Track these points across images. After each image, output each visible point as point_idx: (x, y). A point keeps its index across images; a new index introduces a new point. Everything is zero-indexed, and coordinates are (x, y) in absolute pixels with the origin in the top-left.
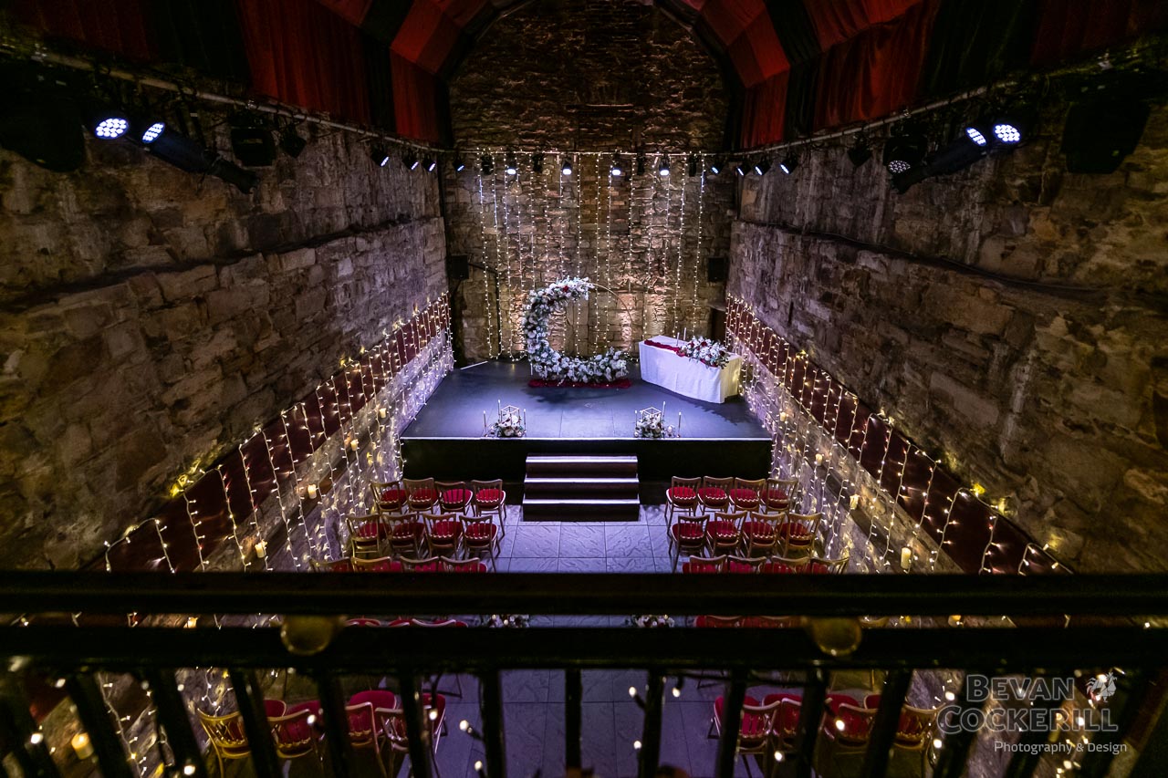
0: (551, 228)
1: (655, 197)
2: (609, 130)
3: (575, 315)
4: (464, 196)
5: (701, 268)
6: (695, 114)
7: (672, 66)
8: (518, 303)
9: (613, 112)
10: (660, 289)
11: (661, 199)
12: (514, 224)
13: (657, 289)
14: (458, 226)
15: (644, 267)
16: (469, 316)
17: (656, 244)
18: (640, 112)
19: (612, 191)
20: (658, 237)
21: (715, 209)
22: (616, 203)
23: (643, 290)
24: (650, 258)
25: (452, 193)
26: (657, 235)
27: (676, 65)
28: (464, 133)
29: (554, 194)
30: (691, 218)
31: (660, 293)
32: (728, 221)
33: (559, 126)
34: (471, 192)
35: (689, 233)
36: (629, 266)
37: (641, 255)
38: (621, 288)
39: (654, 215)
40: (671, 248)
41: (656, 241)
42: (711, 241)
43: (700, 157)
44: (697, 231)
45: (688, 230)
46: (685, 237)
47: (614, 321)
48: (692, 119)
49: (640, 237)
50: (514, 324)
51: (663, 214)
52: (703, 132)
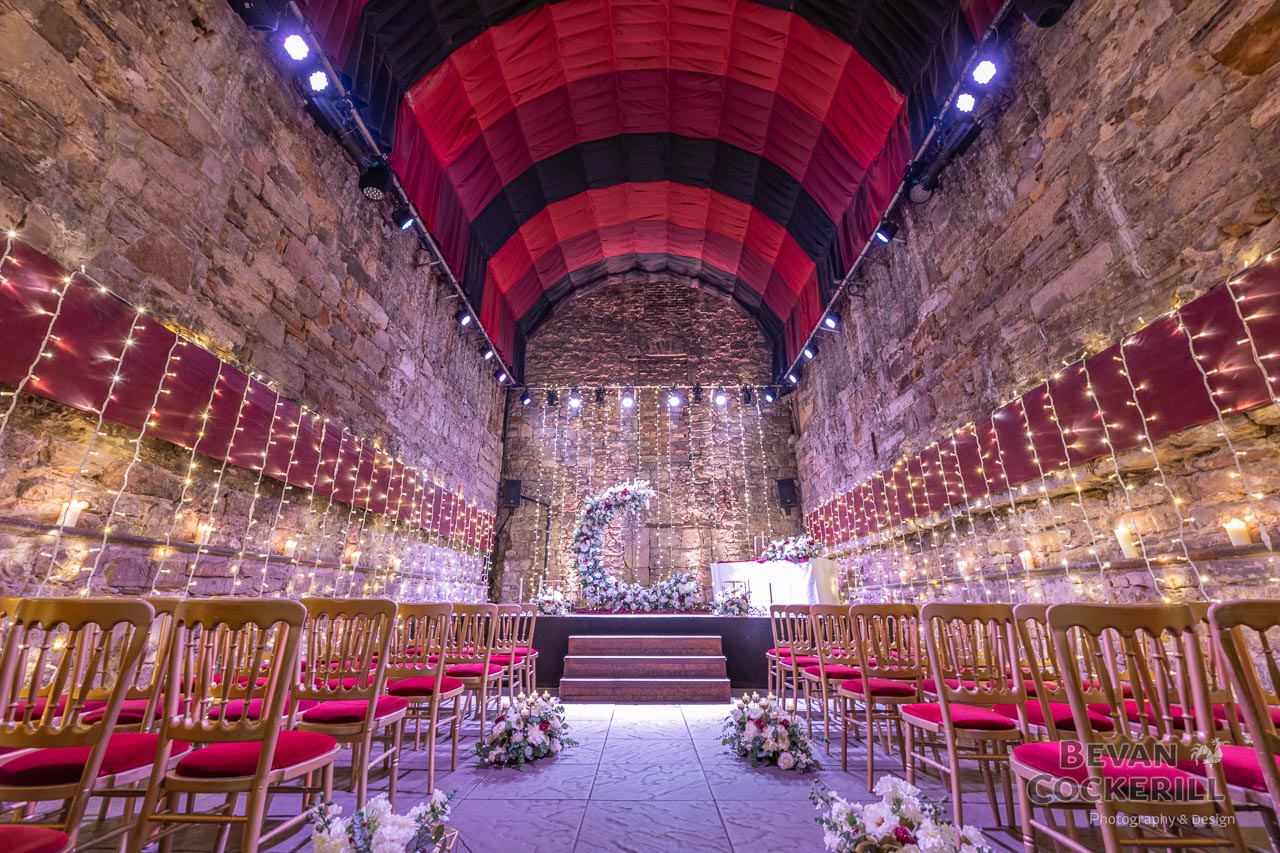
0: (610, 460)
1: (714, 429)
2: (665, 374)
3: (634, 555)
4: (526, 431)
5: (772, 500)
6: (743, 360)
7: (718, 326)
8: (570, 542)
9: (669, 360)
10: (728, 523)
11: (720, 431)
12: (572, 457)
13: (726, 523)
14: (516, 460)
15: (709, 499)
16: (512, 558)
17: (719, 475)
18: (695, 359)
19: (670, 425)
20: (720, 467)
21: (776, 440)
22: (676, 436)
23: (709, 525)
24: (715, 489)
25: (515, 429)
26: (718, 466)
27: (722, 325)
28: (534, 378)
29: (614, 427)
30: (753, 450)
31: (728, 528)
32: (790, 451)
33: (621, 372)
34: (534, 427)
35: (753, 463)
36: (692, 498)
37: (705, 485)
38: (686, 523)
39: (716, 446)
40: (735, 479)
41: (719, 471)
42: (777, 471)
43: (752, 389)
44: (761, 461)
45: (752, 460)
46: (748, 467)
47: (679, 563)
48: (741, 364)
49: (701, 468)
50: (563, 567)
51: (723, 445)
52: (752, 374)
